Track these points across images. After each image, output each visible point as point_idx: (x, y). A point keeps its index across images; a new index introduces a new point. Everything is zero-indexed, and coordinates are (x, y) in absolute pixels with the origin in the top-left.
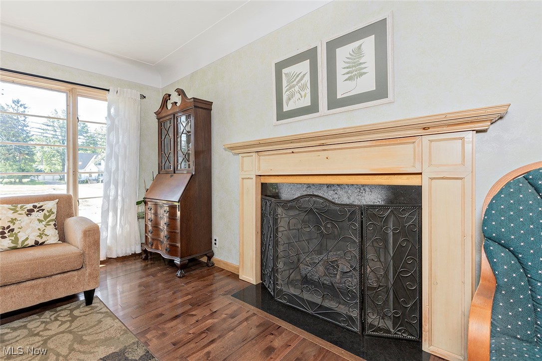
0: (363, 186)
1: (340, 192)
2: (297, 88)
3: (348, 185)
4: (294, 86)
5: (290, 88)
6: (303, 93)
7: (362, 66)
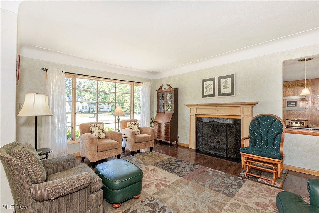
0: (227, 118)
1: (221, 120)
2: (209, 88)
3: (223, 118)
4: (208, 88)
5: (207, 88)
6: (211, 90)
7: (228, 86)
